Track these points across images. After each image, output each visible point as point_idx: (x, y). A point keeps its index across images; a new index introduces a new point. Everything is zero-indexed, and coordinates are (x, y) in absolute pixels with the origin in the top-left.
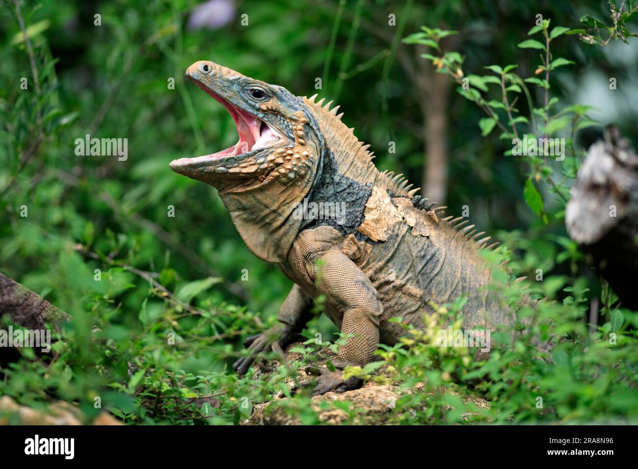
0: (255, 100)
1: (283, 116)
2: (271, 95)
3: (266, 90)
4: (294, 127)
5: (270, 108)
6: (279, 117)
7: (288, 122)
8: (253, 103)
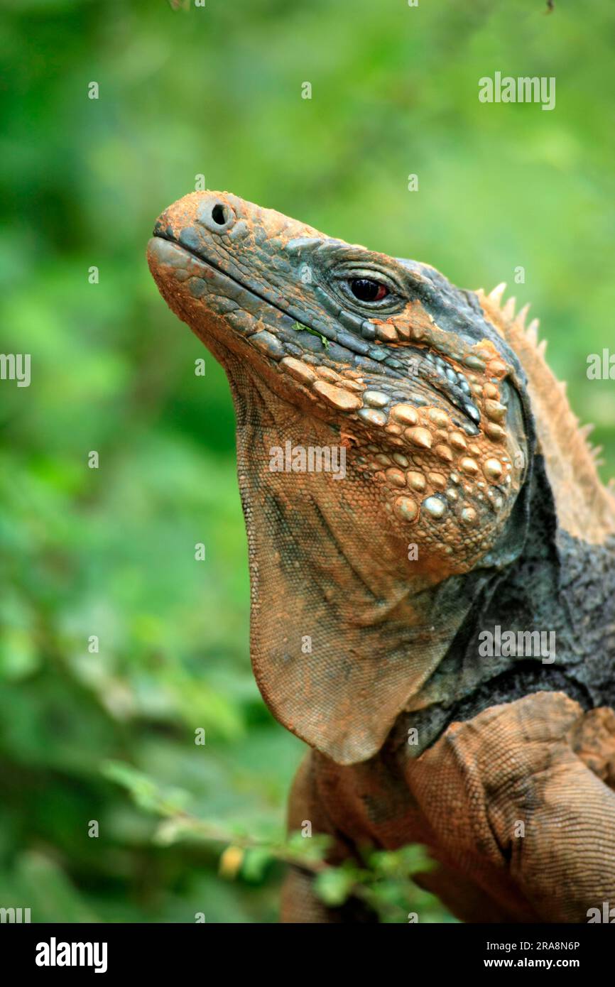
0: (360, 310)
1: (444, 355)
2: (406, 294)
3: (393, 280)
4: (478, 388)
5: (406, 332)
6: (429, 357)
7: (457, 373)
8: (357, 320)
